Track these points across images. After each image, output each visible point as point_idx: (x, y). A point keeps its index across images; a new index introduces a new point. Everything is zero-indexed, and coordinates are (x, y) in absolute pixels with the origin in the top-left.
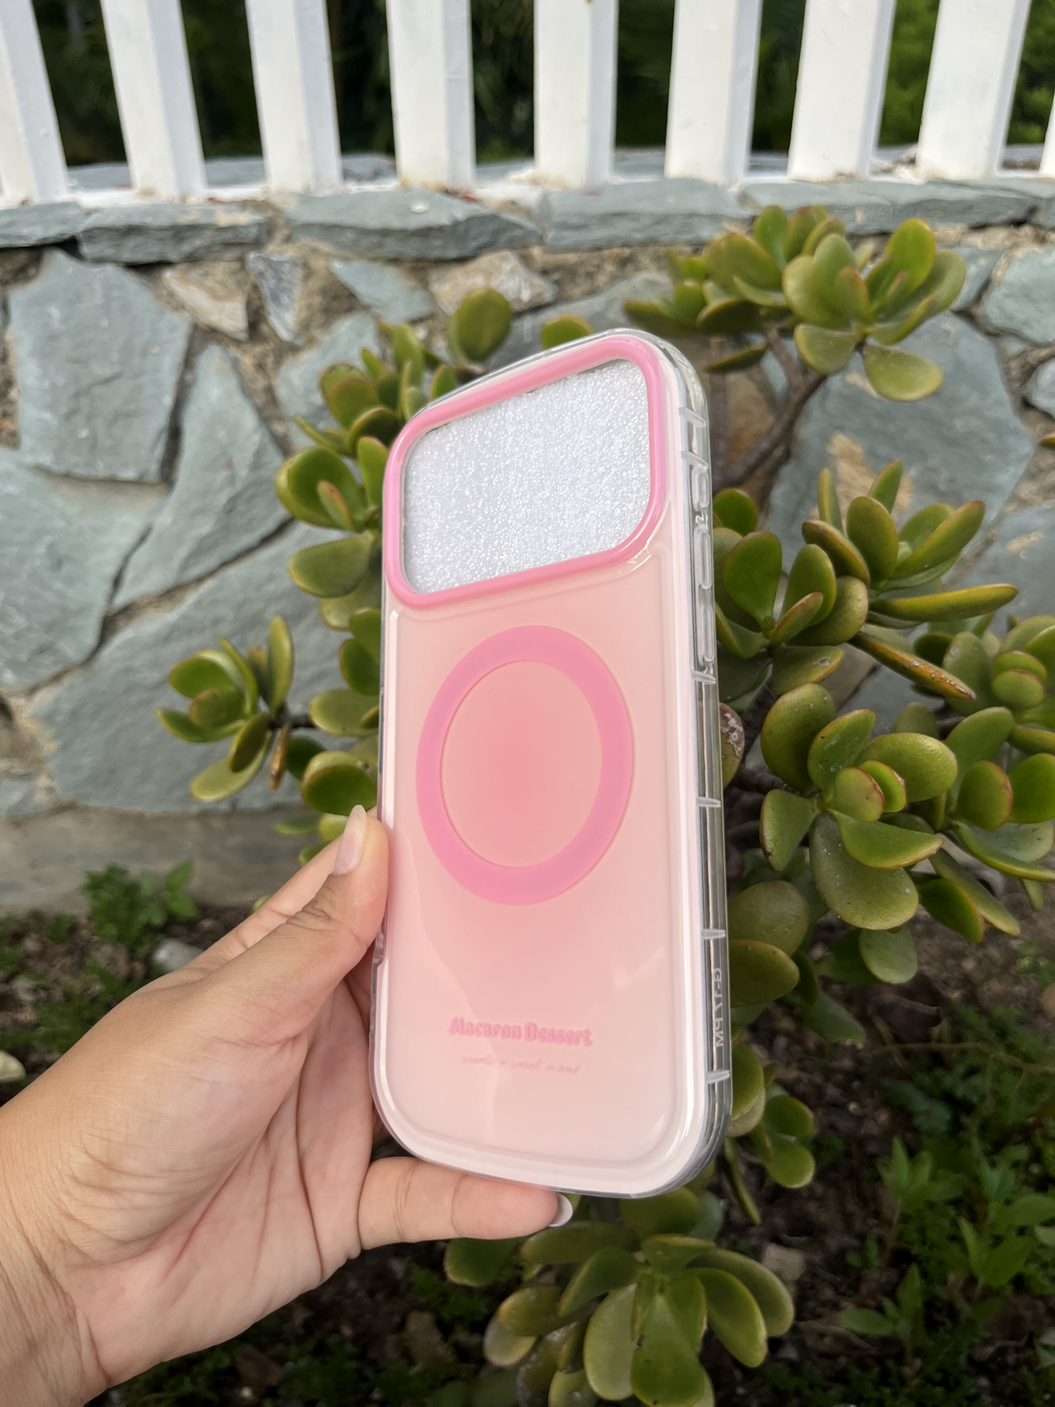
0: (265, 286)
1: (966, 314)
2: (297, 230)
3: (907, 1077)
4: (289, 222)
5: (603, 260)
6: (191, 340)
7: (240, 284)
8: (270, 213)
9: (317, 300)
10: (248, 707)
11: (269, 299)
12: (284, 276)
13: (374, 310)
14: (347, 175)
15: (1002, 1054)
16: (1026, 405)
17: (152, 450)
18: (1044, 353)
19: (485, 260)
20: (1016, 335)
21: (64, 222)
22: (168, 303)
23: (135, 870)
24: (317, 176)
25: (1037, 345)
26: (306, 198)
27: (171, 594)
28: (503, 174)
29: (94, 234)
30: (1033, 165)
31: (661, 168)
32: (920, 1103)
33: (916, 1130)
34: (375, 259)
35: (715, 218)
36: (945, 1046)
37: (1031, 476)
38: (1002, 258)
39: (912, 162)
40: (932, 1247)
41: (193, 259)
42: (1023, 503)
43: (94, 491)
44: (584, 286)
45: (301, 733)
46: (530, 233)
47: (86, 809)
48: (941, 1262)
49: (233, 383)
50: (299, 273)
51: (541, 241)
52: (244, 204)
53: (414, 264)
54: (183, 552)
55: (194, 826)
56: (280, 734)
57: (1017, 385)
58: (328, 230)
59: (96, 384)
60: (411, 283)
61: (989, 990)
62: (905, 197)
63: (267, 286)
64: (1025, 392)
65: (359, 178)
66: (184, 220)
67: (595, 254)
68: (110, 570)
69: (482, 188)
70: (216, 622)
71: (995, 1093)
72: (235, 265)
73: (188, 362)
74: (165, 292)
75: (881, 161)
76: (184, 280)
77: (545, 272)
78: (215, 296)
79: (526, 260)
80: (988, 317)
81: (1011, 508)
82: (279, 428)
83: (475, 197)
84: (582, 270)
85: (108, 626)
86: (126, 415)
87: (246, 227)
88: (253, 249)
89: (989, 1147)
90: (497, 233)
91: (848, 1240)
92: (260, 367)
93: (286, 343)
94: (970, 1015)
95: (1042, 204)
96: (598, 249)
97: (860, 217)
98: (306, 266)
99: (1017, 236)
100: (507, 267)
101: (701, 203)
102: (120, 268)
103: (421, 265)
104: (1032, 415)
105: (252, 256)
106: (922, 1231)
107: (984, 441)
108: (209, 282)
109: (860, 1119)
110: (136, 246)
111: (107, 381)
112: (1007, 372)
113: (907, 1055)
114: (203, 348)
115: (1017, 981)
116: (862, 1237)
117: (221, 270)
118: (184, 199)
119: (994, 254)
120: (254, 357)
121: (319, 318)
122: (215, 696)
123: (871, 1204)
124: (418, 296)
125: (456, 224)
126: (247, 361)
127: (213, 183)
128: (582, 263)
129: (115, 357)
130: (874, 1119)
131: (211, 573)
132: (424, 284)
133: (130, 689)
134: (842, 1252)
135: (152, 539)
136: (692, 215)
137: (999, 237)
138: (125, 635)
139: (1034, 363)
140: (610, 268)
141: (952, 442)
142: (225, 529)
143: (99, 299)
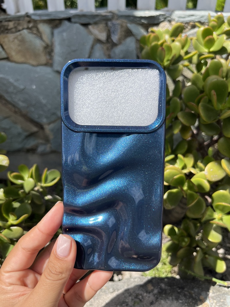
2: (119, 17)
4: (117, 15)
5: (188, 26)
6: (94, 42)
7: (106, 29)
8: (113, 13)
9: (123, 33)
11: (112, 33)
12: (116, 27)
13: (136, 36)
21: (67, 14)
29: (75, 16)
34: (136, 24)
41: (96, 23)
49: (102, 53)
51: (174, 20)
58: (126, 17)
60: (144, 30)
63: (112, 30)
73: (92, 48)
74: (89, 31)
76: (93, 28)
78: (100, 32)
87: (108, 16)
92: (107, 50)
93: (115, 43)
96: (187, 23)
98: (121, 25)
102: (80, 25)
103: (148, 25)
105: (109, 23)
108: (99, 29)
110: (84, 20)
111: (74, 51)
114: (96, 44)
117: (102, 26)
120: (107, 47)
121: (123, 38)
124: (146, 33)
125: (157, 16)
129: (77, 45)
132: (147, 30)
143: (75, 32)
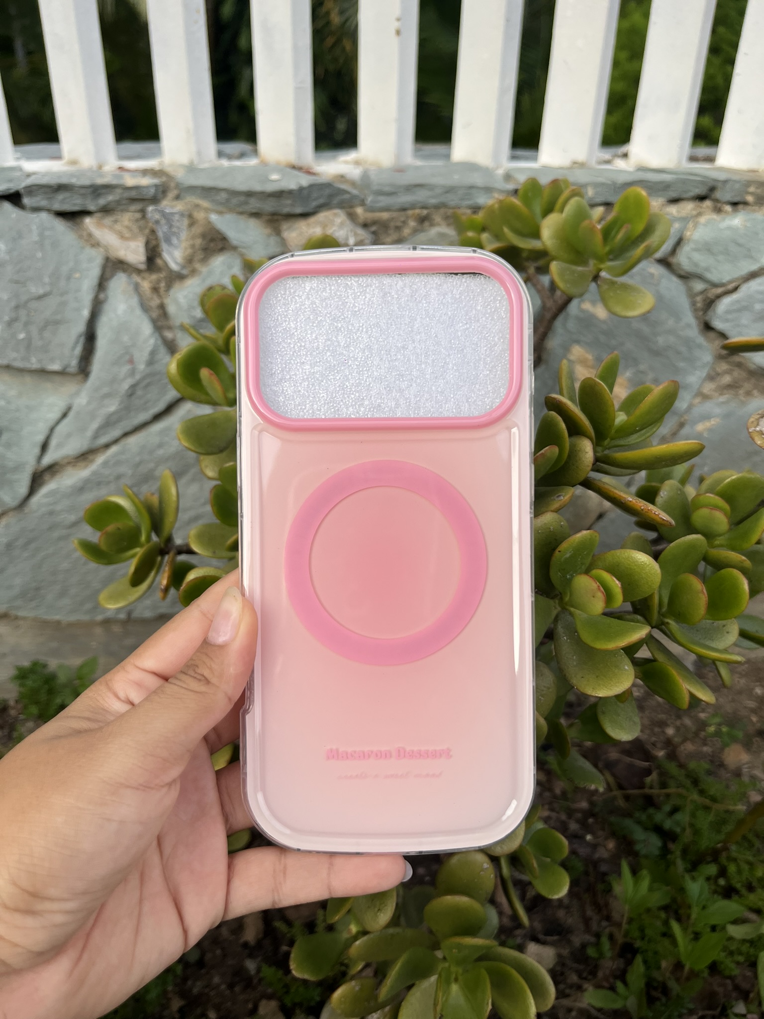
0: (159, 230)
1: (664, 262)
2: (183, 191)
3: (629, 815)
4: (178, 185)
5: (408, 217)
6: (104, 268)
7: (141, 229)
8: (164, 179)
9: (198, 242)
10: (143, 538)
11: (163, 240)
12: (173, 224)
13: (240, 249)
14: (220, 154)
15: (695, 796)
16: (707, 327)
17: (74, 348)
18: (719, 290)
19: (322, 216)
20: (700, 277)
21: (10, 181)
22: (87, 241)
23: (53, 664)
24: (199, 153)
25: (715, 285)
26: (191, 168)
27: (85, 456)
28: (334, 158)
29: (32, 190)
30: (711, 159)
31: (448, 156)
32: (639, 834)
33: (636, 854)
34: (241, 213)
35: (488, 190)
36: (655, 791)
37: (711, 378)
38: (690, 222)
39: (625, 155)
40: (649, 941)
41: (106, 210)
42: (706, 397)
43: (28, 379)
44: (395, 236)
45: (182, 558)
46: (354, 197)
47: (17, 618)
48: (656, 953)
49: (135, 301)
50: (186, 222)
51: (363, 203)
52: (145, 172)
53: (270, 217)
54: (95, 425)
55: (98, 631)
56: (167, 558)
57: (701, 313)
58: (208, 191)
59: (32, 299)
60: (268, 231)
61: (685, 749)
62: (622, 179)
63: (162, 231)
64: (707, 318)
65: (230, 157)
66: (100, 181)
67: (402, 213)
68: (41, 438)
69: (319, 166)
70: (119, 477)
71: (692, 825)
72: (138, 215)
73: (102, 285)
74: (85, 234)
75: (603, 155)
76: (99, 225)
77: (365, 226)
78: (122, 237)
79: (352, 216)
80: (680, 264)
81: (697, 400)
82: (169, 335)
83: (314, 172)
84: (392, 224)
85: (37, 481)
86: (54, 323)
87: (147, 187)
88: (151, 204)
89: (689, 866)
90: (331, 196)
91: (588, 938)
92: (155, 290)
93: (176, 272)
94: (672, 768)
95: (720, 185)
96: (404, 209)
97: (590, 192)
98: (190, 216)
99: (701, 207)
100: (338, 220)
101: (477, 180)
102: (50, 215)
103: (276, 217)
104: (712, 335)
105: (150, 208)
106: (642, 930)
107: (679, 353)
108: (118, 227)
109: (594, 846)
110: (64, 199)
111: (40, 298)
112: (693, 304)
113: (627, 798)
114: (112, 276)
115: (705, 744)
116: (598, 936)
117: (127, 218)
118: (100, 167)
119: (685, 220)
120: (151, 282)
121: (200, 255)
122: (119, 529)
123: (604, 910)
124: (273, 240)
125: (301, 189)
126: (146, 285)
127: (122, 157)
128: (392, 219)
129: (47, 280)
130: (605, 846)
131: (116, 441)
132: (278, 232)
133: (52, 528)
134: (584, 946)
135: (71, 414)
136: (472, 187)
137: (688, 208)
138: (50, 486)
139: (713, 298)
140: (412, 224)
141: (656, 353)
142: (127, 409)
143: (35, 237)
